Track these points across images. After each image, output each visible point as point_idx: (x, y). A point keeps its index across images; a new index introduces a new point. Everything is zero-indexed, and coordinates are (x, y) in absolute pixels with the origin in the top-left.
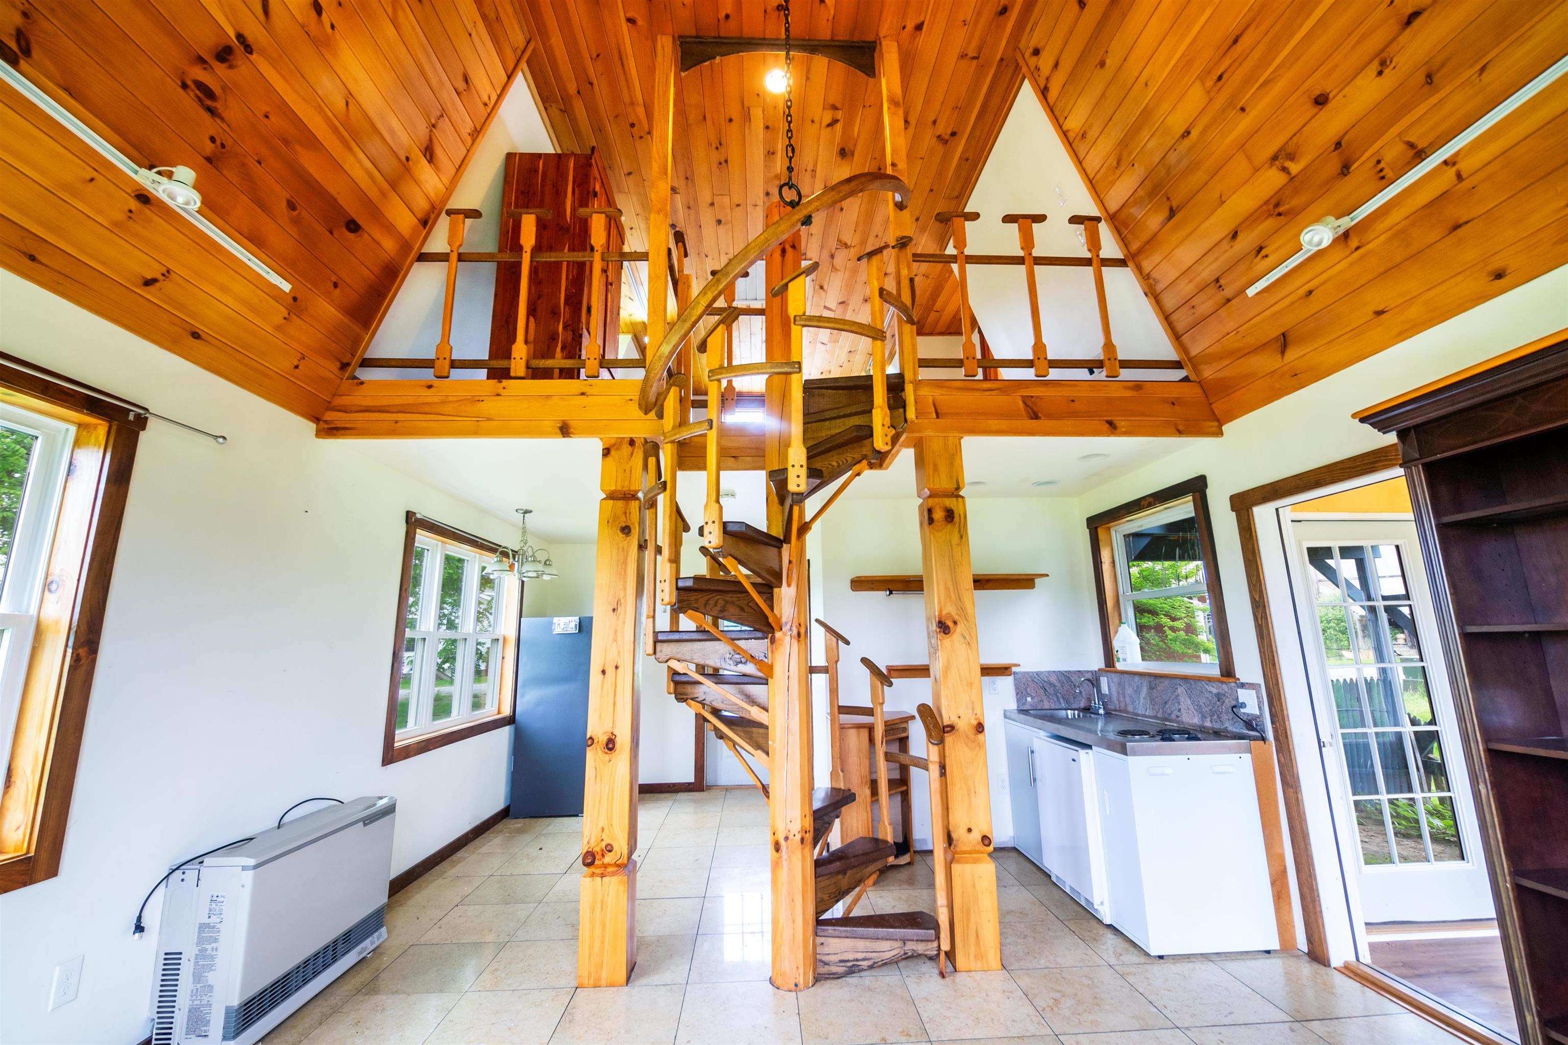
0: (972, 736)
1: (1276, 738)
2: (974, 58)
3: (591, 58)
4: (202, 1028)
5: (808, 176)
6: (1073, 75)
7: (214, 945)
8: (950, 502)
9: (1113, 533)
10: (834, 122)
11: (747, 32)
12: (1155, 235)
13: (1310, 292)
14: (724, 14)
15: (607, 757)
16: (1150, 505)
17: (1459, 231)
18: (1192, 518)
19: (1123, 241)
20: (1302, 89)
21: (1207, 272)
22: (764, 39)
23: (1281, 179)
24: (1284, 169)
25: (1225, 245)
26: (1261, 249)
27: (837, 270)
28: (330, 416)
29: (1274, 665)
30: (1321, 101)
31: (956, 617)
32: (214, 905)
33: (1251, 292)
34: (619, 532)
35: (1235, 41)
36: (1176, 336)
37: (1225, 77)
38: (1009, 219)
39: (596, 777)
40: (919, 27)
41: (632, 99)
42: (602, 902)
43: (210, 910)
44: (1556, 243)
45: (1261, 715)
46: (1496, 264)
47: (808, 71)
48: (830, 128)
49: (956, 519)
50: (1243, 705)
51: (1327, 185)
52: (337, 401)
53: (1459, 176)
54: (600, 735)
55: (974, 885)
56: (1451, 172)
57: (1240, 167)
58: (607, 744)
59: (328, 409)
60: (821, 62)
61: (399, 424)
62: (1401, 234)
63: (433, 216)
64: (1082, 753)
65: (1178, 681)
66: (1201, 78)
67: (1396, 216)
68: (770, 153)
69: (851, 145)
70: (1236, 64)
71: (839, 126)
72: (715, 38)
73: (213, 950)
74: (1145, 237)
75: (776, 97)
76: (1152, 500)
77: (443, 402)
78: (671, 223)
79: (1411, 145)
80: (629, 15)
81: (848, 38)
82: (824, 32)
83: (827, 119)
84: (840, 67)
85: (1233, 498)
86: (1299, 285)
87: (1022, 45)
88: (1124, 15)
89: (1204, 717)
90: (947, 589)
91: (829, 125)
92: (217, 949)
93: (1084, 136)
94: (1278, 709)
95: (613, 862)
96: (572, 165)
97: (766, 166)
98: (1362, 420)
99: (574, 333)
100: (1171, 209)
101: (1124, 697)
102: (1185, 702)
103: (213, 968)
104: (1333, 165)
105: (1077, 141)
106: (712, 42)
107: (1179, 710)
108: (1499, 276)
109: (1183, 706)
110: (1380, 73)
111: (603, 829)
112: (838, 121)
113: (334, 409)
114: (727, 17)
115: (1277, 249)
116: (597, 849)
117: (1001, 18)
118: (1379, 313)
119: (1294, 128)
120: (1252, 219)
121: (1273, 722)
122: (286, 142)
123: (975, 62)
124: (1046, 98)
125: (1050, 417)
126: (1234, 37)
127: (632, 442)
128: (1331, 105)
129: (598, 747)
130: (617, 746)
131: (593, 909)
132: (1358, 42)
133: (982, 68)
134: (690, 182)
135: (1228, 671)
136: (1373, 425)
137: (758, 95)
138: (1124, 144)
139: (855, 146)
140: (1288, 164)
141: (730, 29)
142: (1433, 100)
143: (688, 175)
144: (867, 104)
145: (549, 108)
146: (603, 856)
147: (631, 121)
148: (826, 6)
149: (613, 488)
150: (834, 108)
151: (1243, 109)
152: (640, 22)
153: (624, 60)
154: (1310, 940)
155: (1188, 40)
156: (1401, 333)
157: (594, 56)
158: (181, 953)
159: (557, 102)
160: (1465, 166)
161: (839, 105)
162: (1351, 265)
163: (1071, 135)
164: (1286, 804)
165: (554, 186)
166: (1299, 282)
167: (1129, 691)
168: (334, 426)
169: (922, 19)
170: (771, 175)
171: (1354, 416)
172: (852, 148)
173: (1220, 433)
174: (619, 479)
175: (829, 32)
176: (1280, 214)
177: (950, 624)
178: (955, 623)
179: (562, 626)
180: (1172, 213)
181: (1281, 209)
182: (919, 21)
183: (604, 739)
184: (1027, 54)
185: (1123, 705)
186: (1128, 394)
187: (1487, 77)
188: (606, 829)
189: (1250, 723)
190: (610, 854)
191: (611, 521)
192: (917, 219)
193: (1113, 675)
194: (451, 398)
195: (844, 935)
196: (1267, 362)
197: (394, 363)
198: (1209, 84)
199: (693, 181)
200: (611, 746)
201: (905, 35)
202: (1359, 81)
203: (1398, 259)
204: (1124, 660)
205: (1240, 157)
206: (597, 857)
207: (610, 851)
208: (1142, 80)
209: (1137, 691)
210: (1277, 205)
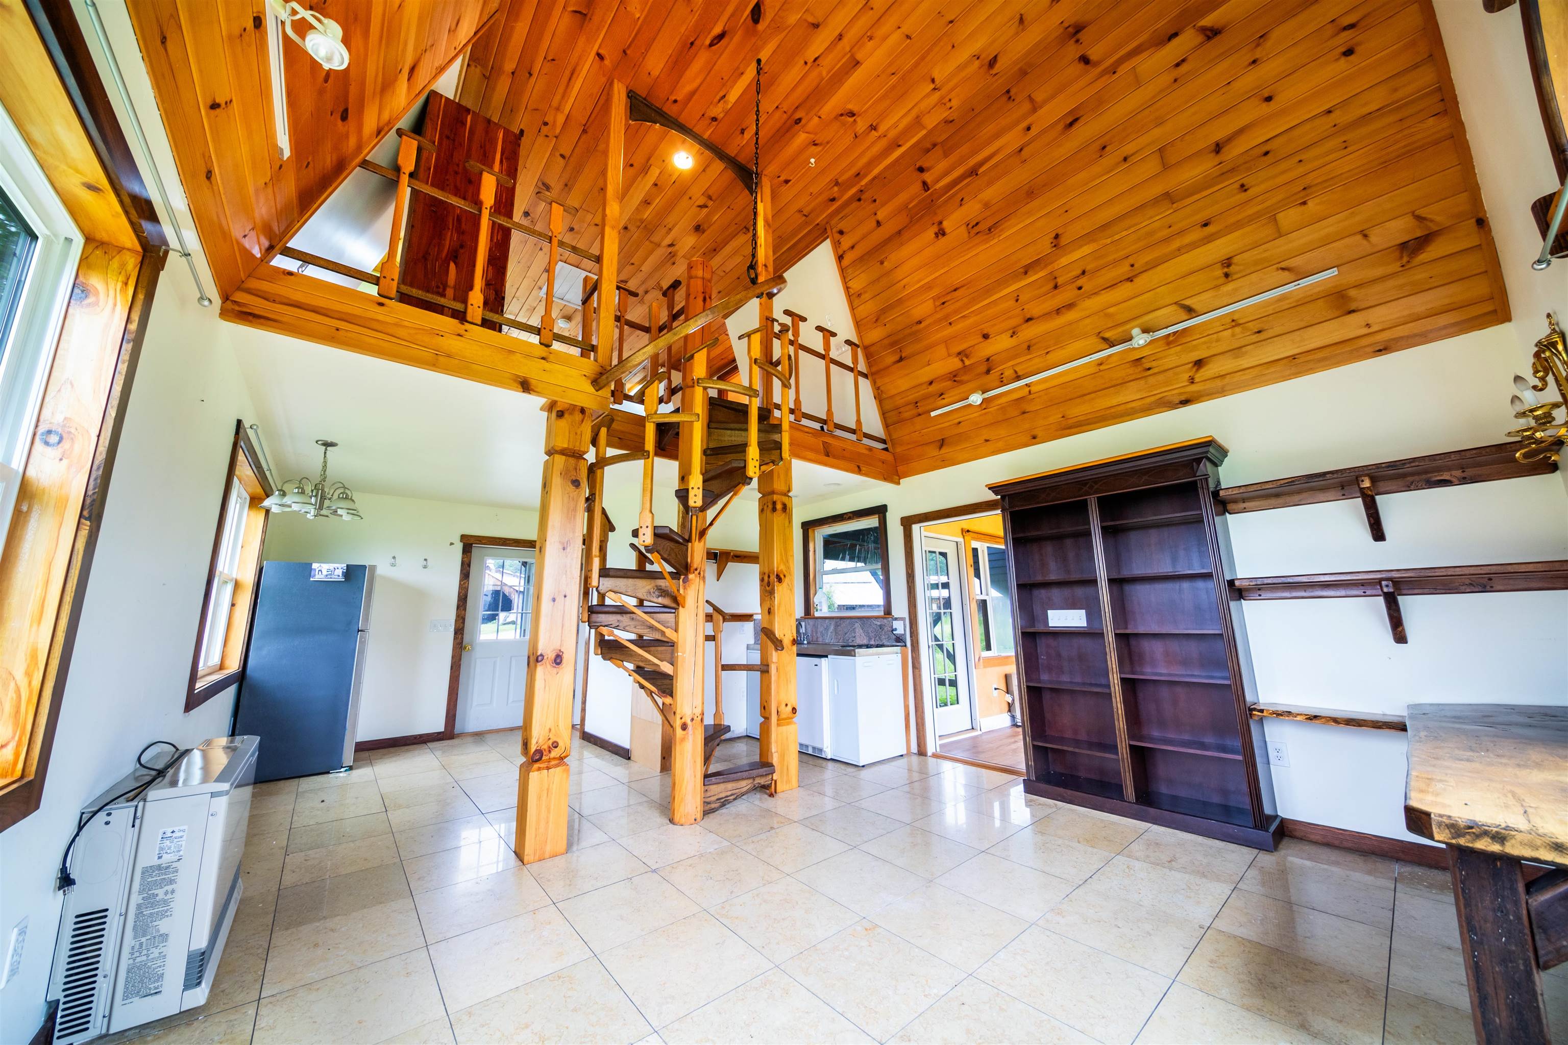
0: (790, 647)
1: (912, 645)
2: (805, 215)
3: (545, 58)
4: (152, 986)
5: (664, 230)
6: (862, 259)
7: (169, 888)
8: (785, 499)
9: (816, 533)
10: (705, 206)
11: (682, 119)
12: (888, 367)
13: (960, 423)
14: (674, 98)
15: (555, 670)
16: (850, 518)
17: (1025, 415)
18: (876, 528)
19: (869, 365)
20: (978, 328)
21: (912, 397)
22: (691, 130)
23: (960, 365)
24: (962, 361)
25: (924, 386)
26: (942, 394)
27: (644, 303)
28: (241, 297)
29: (915, 607)
30: (986, 337)
31: (785, 573)
32: (168, 843)
33: (933, 414)
34: (570, 484)
35: (955, 290)
36: (887, 425)
37: (946, 304)
38: (819, 328)
39: (545, 688)
40: (787, 182)
41: (559, 106)
42: (548, 790)
43: (161, 849)
44: (1056, 430)
45: (905, 634)
46: (1034, 433)
47: (707, 166)
48: (699, 208)
49: (788, 510)
50: (896, 629)
51: (979, 375)
52: (253, 284)
53: (1030, 392)
54: (549, 652)
55: (787, 738)
56: (1027, 389)
57: (941, 351)
58: (555, 660)
59: (239, 289)
60: (719, 166)
61: (341, 333)
62: (1003, 409)
63: (386, 129)
64: (823, 659)
65: (857, 620)
66: (934, 299)
67: (1003, 400)
68: (646, 202)
69: (705, 227)
70: (953, 301)
71: (705, 210)
72: (657, 108)
73: (166, 893)
74: (882, 366)
75: (675, 169)
76: (851, 515)
77: (396, 325)
78: (526, 210)
79: (1016, 372)
80: (601, 52)
81: (744, 163)
82: (732, 151)
83: (700, 202)
84: (730, 174)
85: (902, 519)
86: (956, 418)
87: (833, 222)
88: (902, 244)
89: (870, 639)
90: (781, 555)
91: (699, 206)
92: (173, 892)
93: (859, 295)
94: (915, 629)
95: (558, 756)
96: (501, 136)
97: (637, 209)
98: (990, 489)
99: (496, 294)
100: (901, 357)
101: (817, 633)
102: (859, 631)
103: (169, 913)
104: (983, 368)
105: (854, 296)
106: (653, 109)
107: (855, 637)
108: (1034, 438)
109: (857, 634)
110: (1012, 336)
111: (550, 730)
112: (707, 207)
113: (249, 291)
114: (675, 101)
115: (951, 397)
116: (545, 747)
117: (830, 203)
118: (987, 441)
119: (972, 343)
120: (942, 378)
121: (911, 637)
122: (356, 19)
123: (804, 218)
124: (840, 262)
125: (834, 457)
126: (955, 287)
127: (583, 411)
128: (989, 341)
129: (547, 662)
130: (564, 661)
131: (540, 797)
132: (1006, 319)
133: (806, 224)
134: (567, 189)
135: (888, 611)
136: (993, 492)
137: (663, 161)
138: (884, 311)
139: (709, 228)
140: (964, 359)
141: (671, 110)
142: (1029, 357)
143: (569, 184)
144: (731, 207)
145: (473, 68)
146: (550, 752)
147: (546, 120)
148: (743, 137)
149: (566, 446)
150: (710, 198)
151: (950, 324)
152: (607, 62)
153: (575, 76)
154: (919, 745)
155: (933, 276)
156: (993, 452)
157: (550, 58)
158: (106, 910)
159: (484, 66)
160: (1033, 389)
161: (714, 198)
162: (980, 415)
163: (852, 291)
164: (914, 678)
165: (481, 147)
166: (955, 416)
167: (821, 629)
168: (249, 311)
169: (791, 178)
170: (638, 217)
171: (986, 486)
172: (706, 228)
173: (898, 483)
174: (571, 440)
175: (735, 152)
176: (955, 381)
177: (782, 576)
178: (785, 576)
179: (325, 573)
180: (901, 359)
181: (956, 379)
182: (789, 179)
183: (553, 656)
184: (834, 230)
185: (815, 639)
186: (866, 452)
187: (1049, 356)
188: (553, 730)
189: (899, 640)
190: (556, 749)
191: (563, 473)
192: (719, 292)
193: (810, 621)
194: (406, 324)
195: (722, 781)
196: (933, 451)
197: (322, 263)
198: (938, 303)
199: (570, 190)
200: (558, 661)
201: (777, 181)
202: (1003, 336)
203: (1000, 419)
204: (821, 610)
205: (943, 346)
206: (544, 753)
207: (556, 747)
208: (903, 283)
209: (827, 629)
210: (955, 376)
